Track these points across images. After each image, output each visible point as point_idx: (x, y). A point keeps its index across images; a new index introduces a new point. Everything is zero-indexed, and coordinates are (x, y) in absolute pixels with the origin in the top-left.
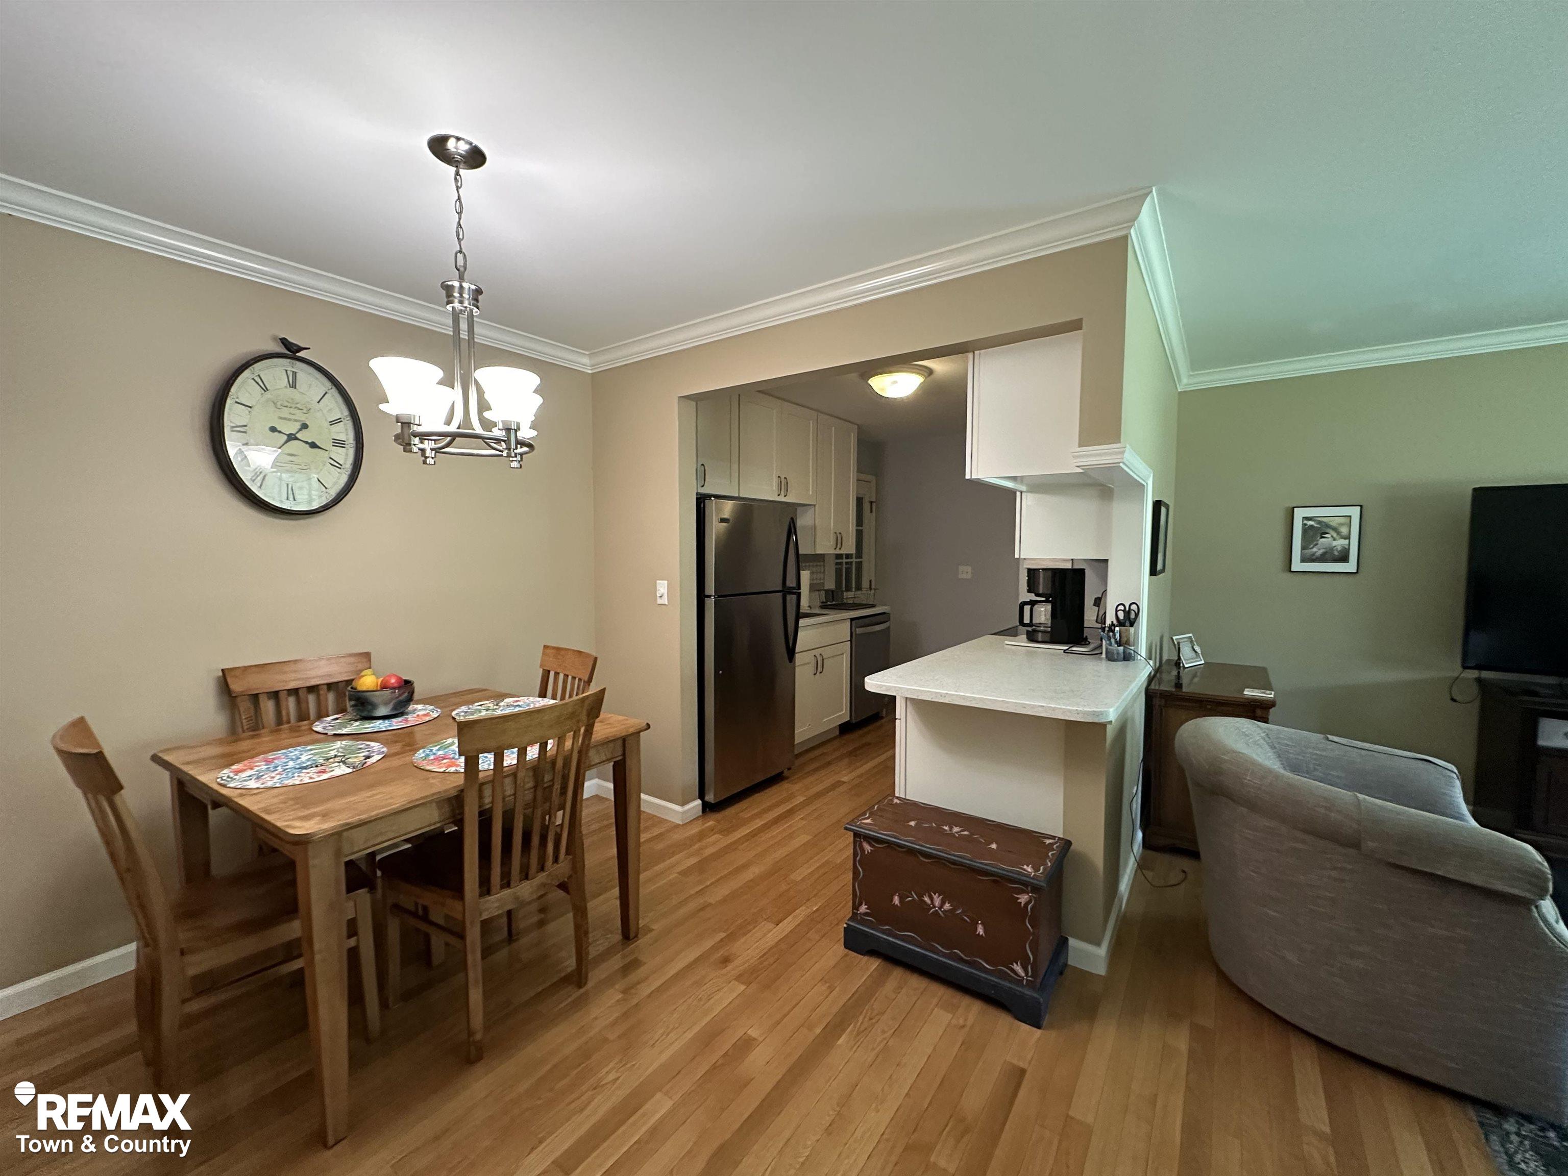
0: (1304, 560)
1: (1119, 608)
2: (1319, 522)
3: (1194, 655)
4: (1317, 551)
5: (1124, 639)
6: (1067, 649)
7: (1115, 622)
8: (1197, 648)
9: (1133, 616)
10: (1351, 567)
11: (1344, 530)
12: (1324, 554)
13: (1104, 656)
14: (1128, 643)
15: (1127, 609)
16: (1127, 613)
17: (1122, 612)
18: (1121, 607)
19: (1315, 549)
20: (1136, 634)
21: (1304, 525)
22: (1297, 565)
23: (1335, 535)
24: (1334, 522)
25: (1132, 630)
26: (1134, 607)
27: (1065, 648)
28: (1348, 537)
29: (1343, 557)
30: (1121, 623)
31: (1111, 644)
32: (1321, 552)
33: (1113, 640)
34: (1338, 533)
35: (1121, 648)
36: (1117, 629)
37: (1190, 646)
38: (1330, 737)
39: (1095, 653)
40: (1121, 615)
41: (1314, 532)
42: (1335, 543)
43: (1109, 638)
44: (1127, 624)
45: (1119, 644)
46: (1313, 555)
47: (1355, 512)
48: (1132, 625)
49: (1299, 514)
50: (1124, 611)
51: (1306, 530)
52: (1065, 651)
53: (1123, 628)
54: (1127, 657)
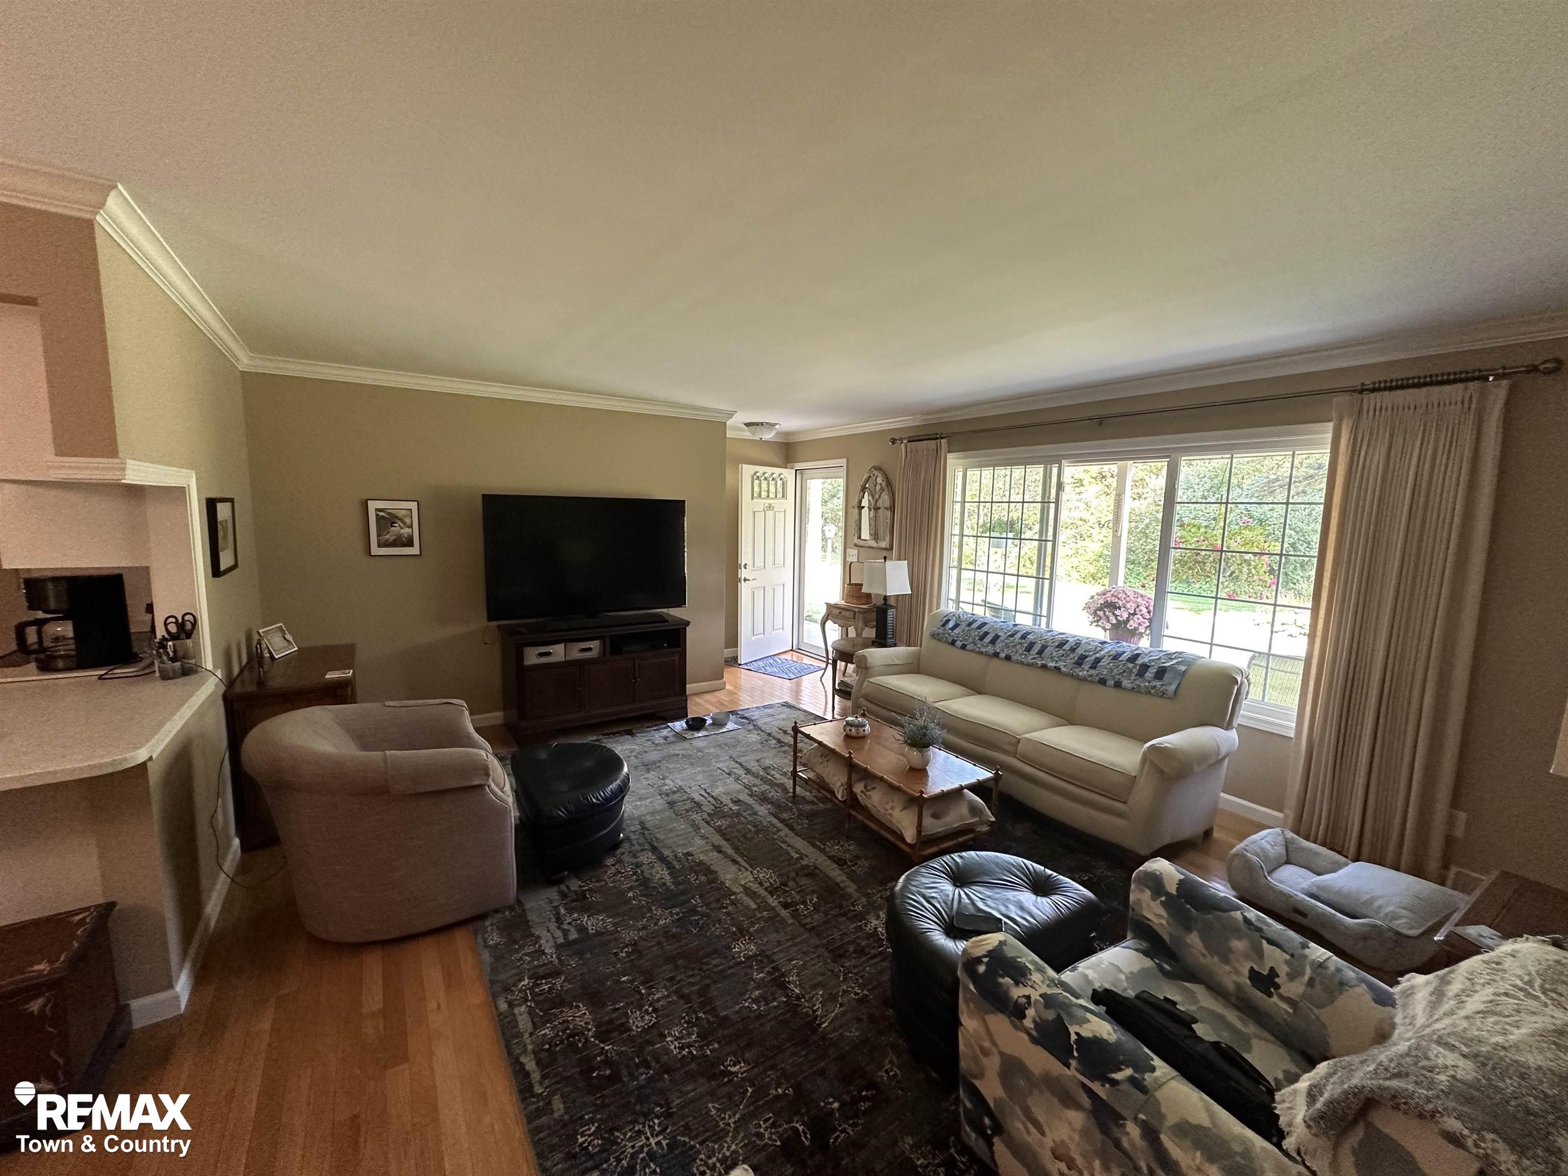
0: (380, 545)
1: (168, 621)
2: (389, 514)
3: (286, 644)
4: (389, 537)
5: (180, 654)
6: (105, 674)
7: (167, 636)
8: (288, 637)
9: (188, 626)
10: (415, 550)
11: (408, 521)
12: (395, 540)
13: (157, 674)
14: (186, 657)
15: (180, 621)
16: (181, 626)
17: (174, 625)
18: (173, 620)
19: (388, 536)
20: (197, 644)
21: (377, 515)
22: (375, 550)
23: (401, 524)
24: (401, 514)
25: (189, 641)
26: (187, 617)
27: (102, 672)
28: (411, 527)
29: (410, 543)
30: (174, 637)
31: (163, 662)
32: (393, 537)
33: (165, 658)
34: (404, 523)
35: (178, 664)
36: (170, 643)
37: (281, 635)
38: (387, 703)
39: (146, 673)
40: (173, 628)
41: (387, 520)
42: (402, 531)
43: (159, 656)
44: (183, 636)
45: (174, 660)
46: (387, 540)
47: (413, 506)
48: (189, 635)
49: (373, 506)
50: (176, 623)
51: (379, 518)
52: (101, 677)
53: (176, 642)
54: (187, 672)
